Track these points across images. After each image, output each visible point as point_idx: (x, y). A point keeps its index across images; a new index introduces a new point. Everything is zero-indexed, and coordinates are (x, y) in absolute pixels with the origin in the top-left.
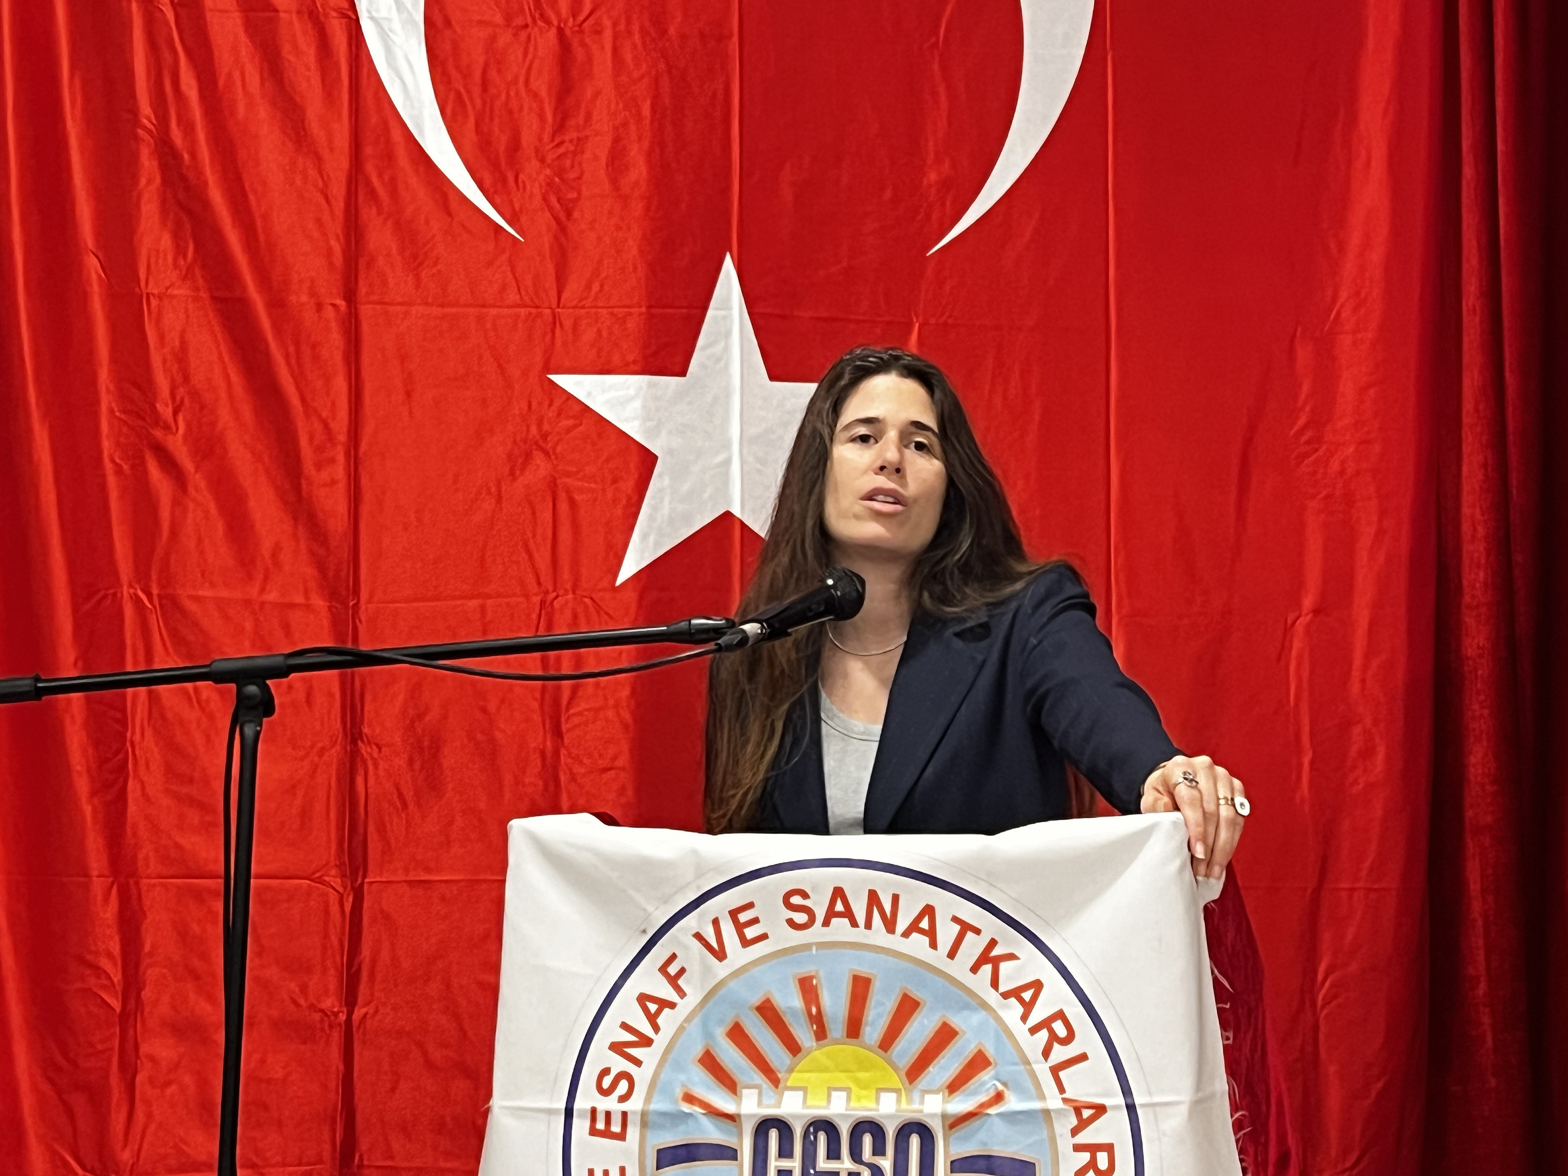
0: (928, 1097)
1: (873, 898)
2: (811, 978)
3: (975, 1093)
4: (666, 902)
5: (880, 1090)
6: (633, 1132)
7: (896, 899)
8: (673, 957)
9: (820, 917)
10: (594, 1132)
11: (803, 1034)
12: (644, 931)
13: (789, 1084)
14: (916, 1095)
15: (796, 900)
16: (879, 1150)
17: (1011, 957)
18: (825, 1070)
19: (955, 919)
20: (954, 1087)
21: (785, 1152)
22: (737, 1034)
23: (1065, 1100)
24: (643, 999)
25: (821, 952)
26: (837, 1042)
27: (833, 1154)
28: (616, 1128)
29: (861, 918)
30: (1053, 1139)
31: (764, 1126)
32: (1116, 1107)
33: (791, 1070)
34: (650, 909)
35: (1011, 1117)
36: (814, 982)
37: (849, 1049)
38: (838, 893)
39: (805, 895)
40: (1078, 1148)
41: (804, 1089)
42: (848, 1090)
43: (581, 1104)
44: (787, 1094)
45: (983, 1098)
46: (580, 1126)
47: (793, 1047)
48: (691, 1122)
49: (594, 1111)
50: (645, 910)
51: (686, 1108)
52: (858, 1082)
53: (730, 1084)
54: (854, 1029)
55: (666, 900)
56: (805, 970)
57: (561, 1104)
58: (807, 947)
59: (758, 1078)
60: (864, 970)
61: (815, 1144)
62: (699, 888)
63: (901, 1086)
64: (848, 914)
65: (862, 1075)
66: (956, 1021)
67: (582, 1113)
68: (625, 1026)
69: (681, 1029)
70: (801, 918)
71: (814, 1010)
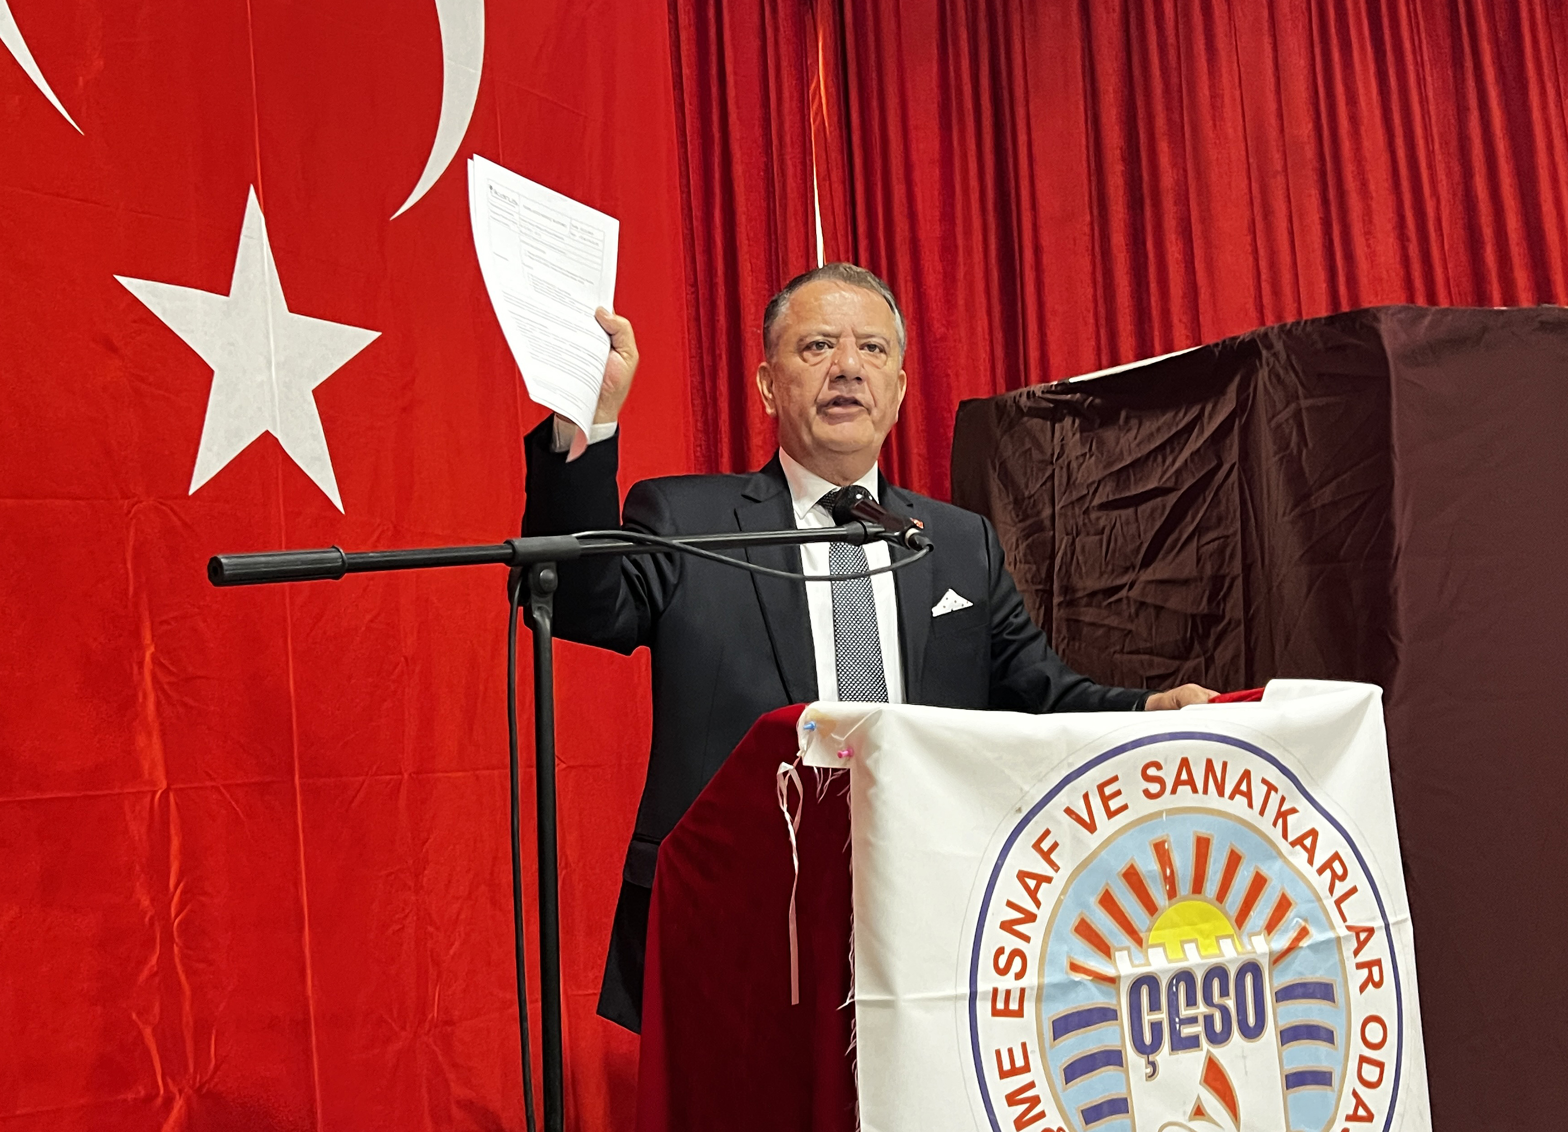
0: (1254, 938)
1: (1209, 766)
2: (1163, 842)
3: (1286, 931)
4: (1040, 781)
5: (1218, 939)
6: (1029, 1007)
8: (1047, 833)
9: (1169, 787)
10: (995, 1013)
11: (1158, 894)
12: (1019, 810)
13: (1150, 942)
14: (1245, 939)
15: (1152, 771)
16: (1224, 993)
17: (1293, 811)
18: (1174, 925)
19: (1264, 781)
20: (1271, 927)
21: (1155, 1006)
22: (1108, 901)
23: (1349, 928)
24: (1022, 876)
25: (1170, 817)
26: (1185, 899)
27: (1191, 1002)
28: (1014, 1006)
29: (1200, 786)
30: (1342, 962)
31: (1137, 985)
32: (1380, 928)
33: (1149, 930)
34: (1026, 788)
35: (1315, 948)
36: (1166, 847)
37: (1196, 905)
38: (1184, 763)
40: (1359, 966)
41: (1162, 945)
42: (1194, 941)
43: (984, 986)
44: (1151, 951)
45: (1293, 934)
46: (983, 1008)
47: (1151, 908)
48: (1080, 988)
49: (995, 991)
50: (1022, 790)
51: (1077, 977)
52: (1201, 932)
53: (1104, 949)
54: (1198, 887)
55: (1041, 779)
56: (1157, 836)
57: (965, 989)
58: (1159, 814)
59: (1126, 940)
60: (1204, 832)
61: (1176, 994)
62: (1070, 765)
63: (1231, 931)
64: (1191, 782)
65: (1206, 926)
66: (1265, 871)
67: (985, 993)
68: (1010, 904)
69: (1059, 902)
70: (1154, 788)
71: (1168, 871)
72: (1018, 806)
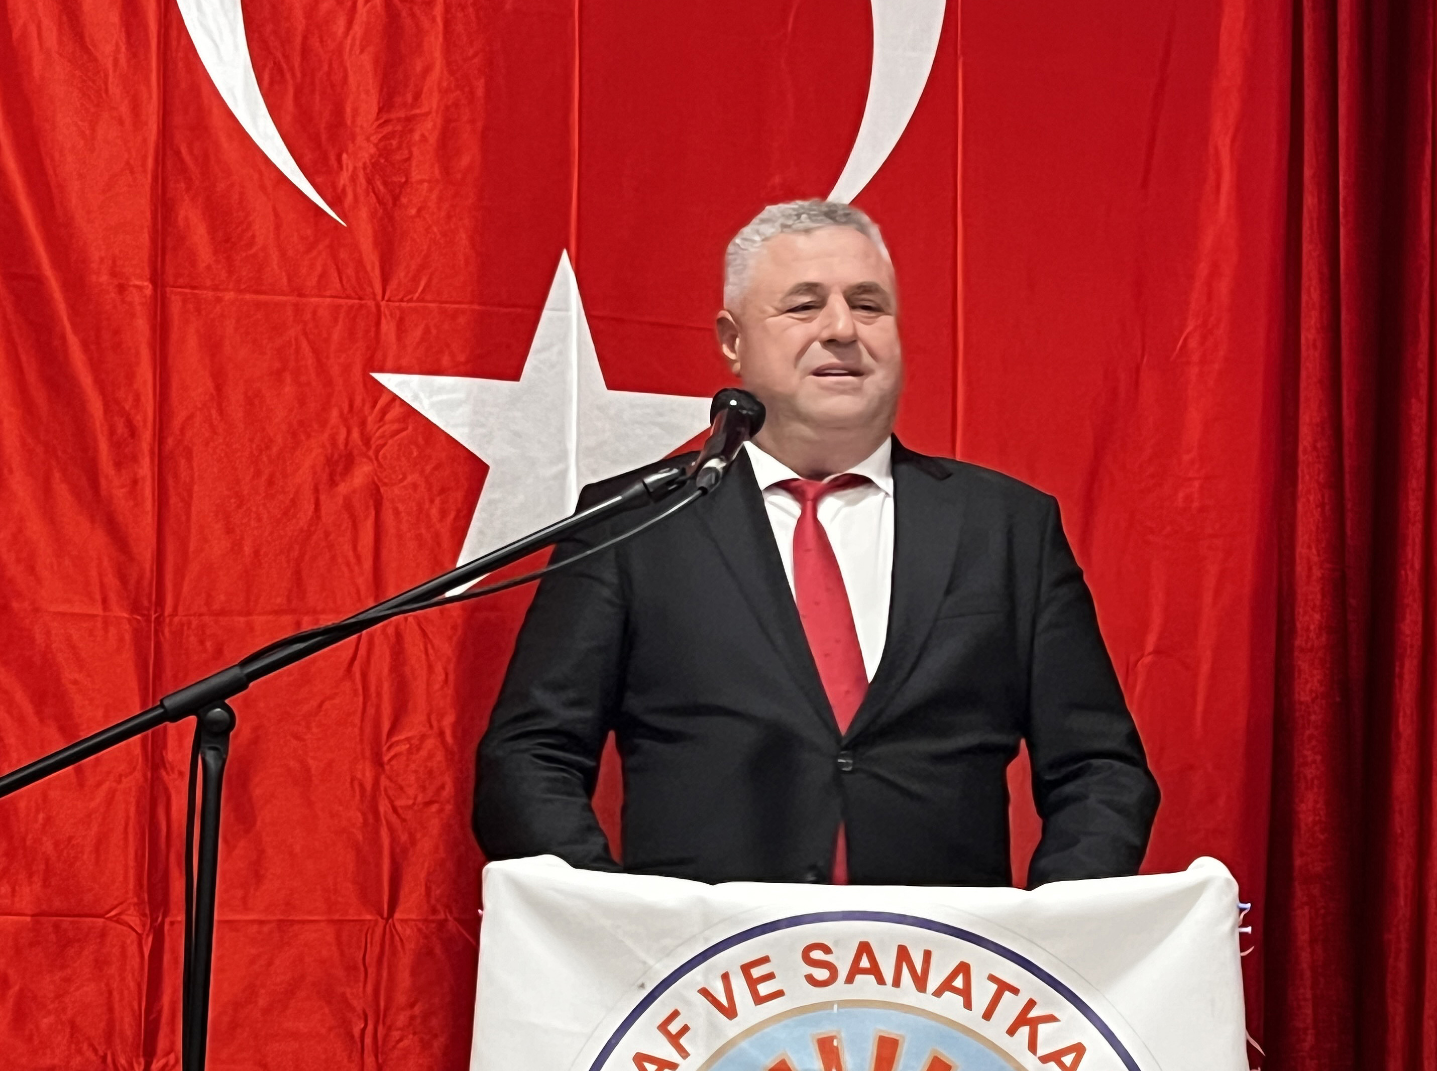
2: (831, 1039)
4: (668, 955)
8: (675, 1014)
9: (843, 973)
15: (817, 955)
17: (1051, 1019)
19: (992, 978)
24: (640, 1058)
25: (843, 1010)
29: (889, 975)
34: (651, 962)
36: (835, 1043)
38: (865, 948)
39: (827, 950)
50: (645, 962)
55: (669, 952)
56: (825, 1030)
58: (828, 1005)
60: (892, 1032)
62: (707, 940)
64: (875, 970)
70: (822, 974)
72: (640, 982)
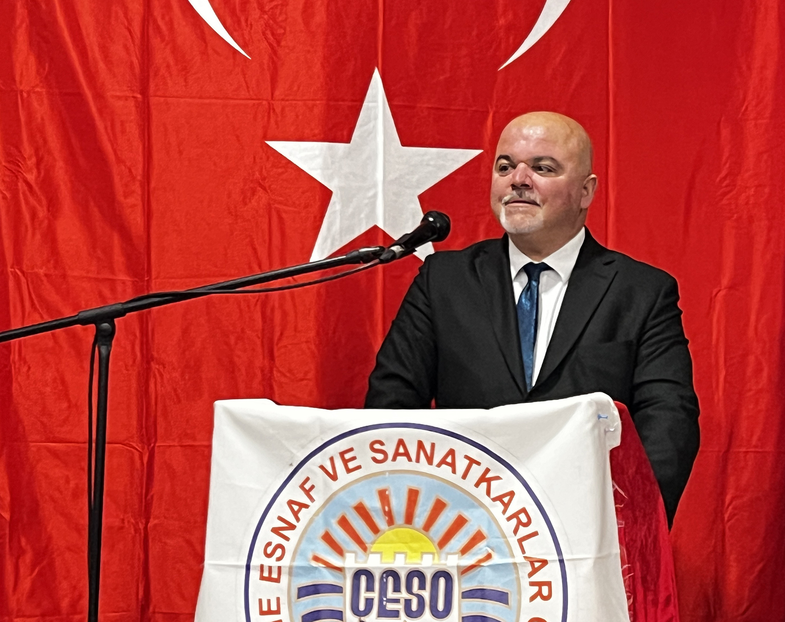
0: (450, 557)
1: (421, 445)
2: (385, 491)
3: (475, 554)
5: (423, 553)
6: (284, 578)
7: (433, 445)
8: (308, 479)
9: (390, 456)
10: (262, 578)
11: (381, 522)
12: (291, 465)
13: (372, 550)
14: (443, 556)
15: (377, 446)
16: (422, 587)
17: (498, 478)
18: (392, 542)
19: (467, 457)
20: (464, 551)
21: (370, 588)
22: (344, 523)
23: (525, 557)
24: (291, 503)
25: (391, 475)
26: (400, 526)
27: (397, 589)
28: (275, 575)
29: (413, 456)
30: (518, 579)
31: (358, 574)
32: (553, 561)
33: (373, 543)
34: (294, 451)
35: (495, 567)
36: (387, 493)
37: (407, 531)
38: (401, 442)
39: (382, 443)
40: (532, 584)
41: (381, 553)
42: (405, 553)
43: (255, 562)
44: (371, 556)
45: (481, 557)
46: (255, 575)
47: (375, 530)
48: (317, 571)
49: (262, 567)
50: (292, 453)
51: (314, 564)
52: (411, 549)
53: (340, 551)
54: (409, 519)
55: (303, 447)
56: (382, 487)
57: (244, 563)
58: (383, 473)
59: (355, 546)
60: (415, 487)
61: (386, 583)
62: (322, 440)
63: (435, 551)
64: (406, 454)
65: (413, 545)
66: (466, 514)
67: (255, 567)
68: (280, 519)
69: (311, 521)
70: (380, 457)
71: (387, 509)
72: (290, 463)
